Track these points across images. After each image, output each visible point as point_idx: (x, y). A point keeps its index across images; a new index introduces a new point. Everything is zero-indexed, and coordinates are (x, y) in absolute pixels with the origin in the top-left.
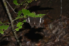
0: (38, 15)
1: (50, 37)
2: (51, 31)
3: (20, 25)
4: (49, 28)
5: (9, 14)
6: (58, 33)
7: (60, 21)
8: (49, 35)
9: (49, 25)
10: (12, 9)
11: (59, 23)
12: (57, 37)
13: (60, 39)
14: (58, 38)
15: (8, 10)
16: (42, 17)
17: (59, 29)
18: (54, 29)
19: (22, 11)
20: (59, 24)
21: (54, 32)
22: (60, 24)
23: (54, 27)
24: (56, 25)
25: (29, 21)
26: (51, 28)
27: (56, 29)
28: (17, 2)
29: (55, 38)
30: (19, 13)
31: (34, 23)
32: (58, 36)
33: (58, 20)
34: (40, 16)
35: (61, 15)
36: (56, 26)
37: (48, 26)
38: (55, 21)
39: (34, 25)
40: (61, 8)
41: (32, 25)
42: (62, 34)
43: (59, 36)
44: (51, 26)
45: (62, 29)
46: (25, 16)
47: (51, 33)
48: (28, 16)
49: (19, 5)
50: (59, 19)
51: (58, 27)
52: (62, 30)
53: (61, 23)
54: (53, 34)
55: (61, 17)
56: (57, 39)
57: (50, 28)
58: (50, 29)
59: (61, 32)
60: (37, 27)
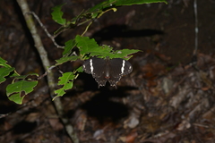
0: (119, 52)
1: (162, 117)
2: (168, 99)
3: (67, 81)
4: (160, 89)
6: (188, 105)
7: (194, 69)
8: (159, 110)
9: (162, 82)
10: (49, 35)
11: (192, 74)
12: (183, 117)
13: (192, 122)
14: (188, 119)
15: (37, 39)
17: (191, 94)
18: (175, 92)
19: (74, 42)
20: (190, 78)
21: (175, 102)
22: (193, 79)
23: (175, 86)
24: (180, 80)
25: (92, 68)
26: (167, 91)
27: (183, 92)
28: (63, 17)
29: (177, 120)
30: (68, 47)
31: (105, 75)
32: (186, 115)
33: (187, 67)
35: (195, 53)
36: (182, 85)
37: (159, 83)
38: (180, 70)
39: (105, 79)
40: (197, 30)
42: (198, 108)
43: (191, 114)
44: (166, 85)
45: (200, 92)
46: (82, 57)
47: (165, 103)
48: (91, 55)
49: (69, 23)
50: (191, 64)
51: (187, 86)
52: (198, 97)
53: (195, 75)
54: (173, 107)
55: (195, 59)
56: (184, 122)
57: (163, 91)
58: (162, 93)
59: (195, 101)
60: (114, 85)
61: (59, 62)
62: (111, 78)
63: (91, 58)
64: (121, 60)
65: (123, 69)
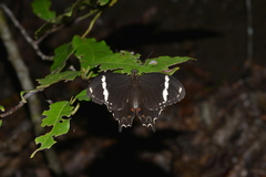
0: (153, 62)
1: (203, 160)
2: (210, 134)
3: (58, 117)
4: (198, 120)
5: (19, 65)
6: (241, 142)
8: (198, 151)
10: (29, 39)
11: (243, 96)
12: (235, 160)
13: (249, 166)
14: (243, 163)
15: (12, 48)
16: (172, 72)
18: (221, 123)
19: (70, 48)
20: (241, 102)
21: (221, 137)
22: (246, 104)
23: (220, 113)
24: (227, 105)
25: (106, 93)
26: (209, 121)
27: (232, 123)
28: (51, 9)
29: (227, 164)
30: (60, 57)
31: (130, 105)
32: (239, 157)
33: (235, 86)
34: (164, 65)
35: (248, 64)
36: (231, 113)
37: (196, 110)
38: (225, 90)
39: (131, 113)
40: (250, 31)
41: (121, 114)
42: (256, 146)
44: (207, 113)
46: (85, 72)
47: (207, 141)
48: (102, 69)
50: (241, 82)
51: (238, 114)
52: (254, 129)
53: (249, 98)
54: (219, 147)
55: (248, 73)
56: (237, 168)
57: (203, 122)
58: (202, 125)
59: (251, 136)
60: (150, 124)
61: (44, 84)
62: (143, 110)
63: (103, 73)
64: (161, 77)
65: (165, 93)
